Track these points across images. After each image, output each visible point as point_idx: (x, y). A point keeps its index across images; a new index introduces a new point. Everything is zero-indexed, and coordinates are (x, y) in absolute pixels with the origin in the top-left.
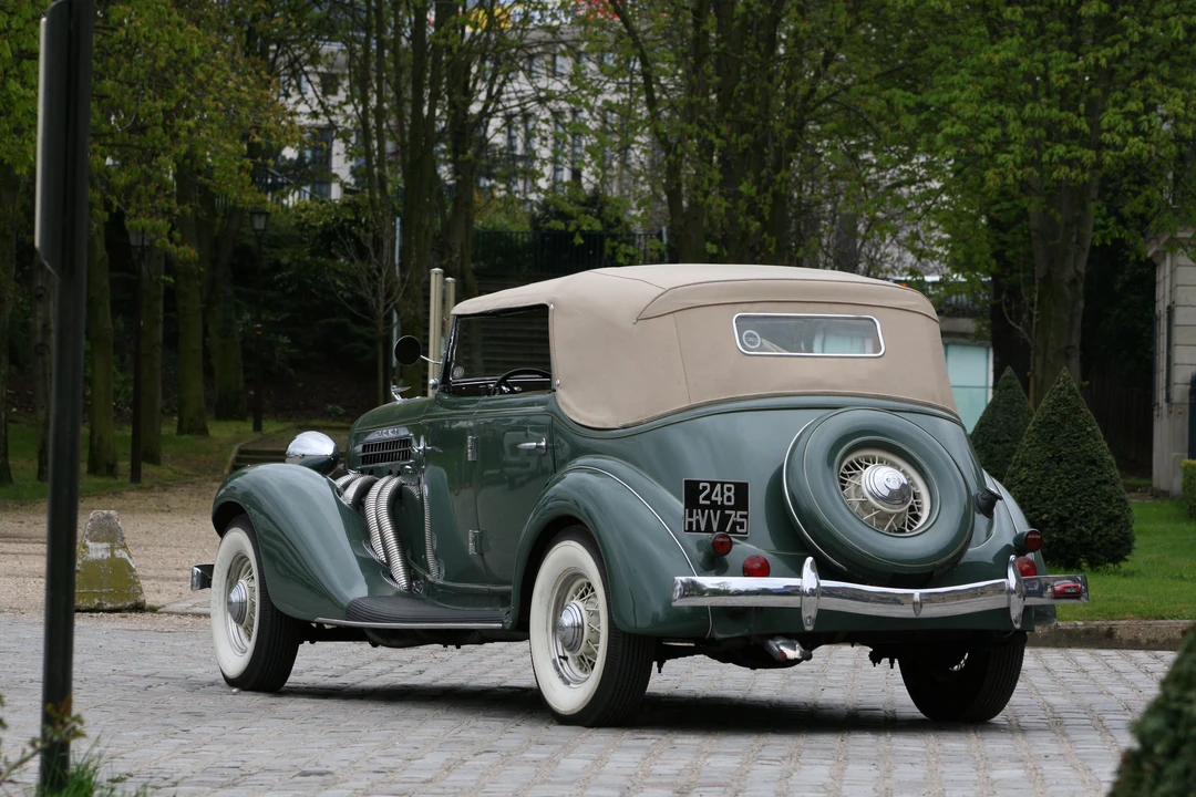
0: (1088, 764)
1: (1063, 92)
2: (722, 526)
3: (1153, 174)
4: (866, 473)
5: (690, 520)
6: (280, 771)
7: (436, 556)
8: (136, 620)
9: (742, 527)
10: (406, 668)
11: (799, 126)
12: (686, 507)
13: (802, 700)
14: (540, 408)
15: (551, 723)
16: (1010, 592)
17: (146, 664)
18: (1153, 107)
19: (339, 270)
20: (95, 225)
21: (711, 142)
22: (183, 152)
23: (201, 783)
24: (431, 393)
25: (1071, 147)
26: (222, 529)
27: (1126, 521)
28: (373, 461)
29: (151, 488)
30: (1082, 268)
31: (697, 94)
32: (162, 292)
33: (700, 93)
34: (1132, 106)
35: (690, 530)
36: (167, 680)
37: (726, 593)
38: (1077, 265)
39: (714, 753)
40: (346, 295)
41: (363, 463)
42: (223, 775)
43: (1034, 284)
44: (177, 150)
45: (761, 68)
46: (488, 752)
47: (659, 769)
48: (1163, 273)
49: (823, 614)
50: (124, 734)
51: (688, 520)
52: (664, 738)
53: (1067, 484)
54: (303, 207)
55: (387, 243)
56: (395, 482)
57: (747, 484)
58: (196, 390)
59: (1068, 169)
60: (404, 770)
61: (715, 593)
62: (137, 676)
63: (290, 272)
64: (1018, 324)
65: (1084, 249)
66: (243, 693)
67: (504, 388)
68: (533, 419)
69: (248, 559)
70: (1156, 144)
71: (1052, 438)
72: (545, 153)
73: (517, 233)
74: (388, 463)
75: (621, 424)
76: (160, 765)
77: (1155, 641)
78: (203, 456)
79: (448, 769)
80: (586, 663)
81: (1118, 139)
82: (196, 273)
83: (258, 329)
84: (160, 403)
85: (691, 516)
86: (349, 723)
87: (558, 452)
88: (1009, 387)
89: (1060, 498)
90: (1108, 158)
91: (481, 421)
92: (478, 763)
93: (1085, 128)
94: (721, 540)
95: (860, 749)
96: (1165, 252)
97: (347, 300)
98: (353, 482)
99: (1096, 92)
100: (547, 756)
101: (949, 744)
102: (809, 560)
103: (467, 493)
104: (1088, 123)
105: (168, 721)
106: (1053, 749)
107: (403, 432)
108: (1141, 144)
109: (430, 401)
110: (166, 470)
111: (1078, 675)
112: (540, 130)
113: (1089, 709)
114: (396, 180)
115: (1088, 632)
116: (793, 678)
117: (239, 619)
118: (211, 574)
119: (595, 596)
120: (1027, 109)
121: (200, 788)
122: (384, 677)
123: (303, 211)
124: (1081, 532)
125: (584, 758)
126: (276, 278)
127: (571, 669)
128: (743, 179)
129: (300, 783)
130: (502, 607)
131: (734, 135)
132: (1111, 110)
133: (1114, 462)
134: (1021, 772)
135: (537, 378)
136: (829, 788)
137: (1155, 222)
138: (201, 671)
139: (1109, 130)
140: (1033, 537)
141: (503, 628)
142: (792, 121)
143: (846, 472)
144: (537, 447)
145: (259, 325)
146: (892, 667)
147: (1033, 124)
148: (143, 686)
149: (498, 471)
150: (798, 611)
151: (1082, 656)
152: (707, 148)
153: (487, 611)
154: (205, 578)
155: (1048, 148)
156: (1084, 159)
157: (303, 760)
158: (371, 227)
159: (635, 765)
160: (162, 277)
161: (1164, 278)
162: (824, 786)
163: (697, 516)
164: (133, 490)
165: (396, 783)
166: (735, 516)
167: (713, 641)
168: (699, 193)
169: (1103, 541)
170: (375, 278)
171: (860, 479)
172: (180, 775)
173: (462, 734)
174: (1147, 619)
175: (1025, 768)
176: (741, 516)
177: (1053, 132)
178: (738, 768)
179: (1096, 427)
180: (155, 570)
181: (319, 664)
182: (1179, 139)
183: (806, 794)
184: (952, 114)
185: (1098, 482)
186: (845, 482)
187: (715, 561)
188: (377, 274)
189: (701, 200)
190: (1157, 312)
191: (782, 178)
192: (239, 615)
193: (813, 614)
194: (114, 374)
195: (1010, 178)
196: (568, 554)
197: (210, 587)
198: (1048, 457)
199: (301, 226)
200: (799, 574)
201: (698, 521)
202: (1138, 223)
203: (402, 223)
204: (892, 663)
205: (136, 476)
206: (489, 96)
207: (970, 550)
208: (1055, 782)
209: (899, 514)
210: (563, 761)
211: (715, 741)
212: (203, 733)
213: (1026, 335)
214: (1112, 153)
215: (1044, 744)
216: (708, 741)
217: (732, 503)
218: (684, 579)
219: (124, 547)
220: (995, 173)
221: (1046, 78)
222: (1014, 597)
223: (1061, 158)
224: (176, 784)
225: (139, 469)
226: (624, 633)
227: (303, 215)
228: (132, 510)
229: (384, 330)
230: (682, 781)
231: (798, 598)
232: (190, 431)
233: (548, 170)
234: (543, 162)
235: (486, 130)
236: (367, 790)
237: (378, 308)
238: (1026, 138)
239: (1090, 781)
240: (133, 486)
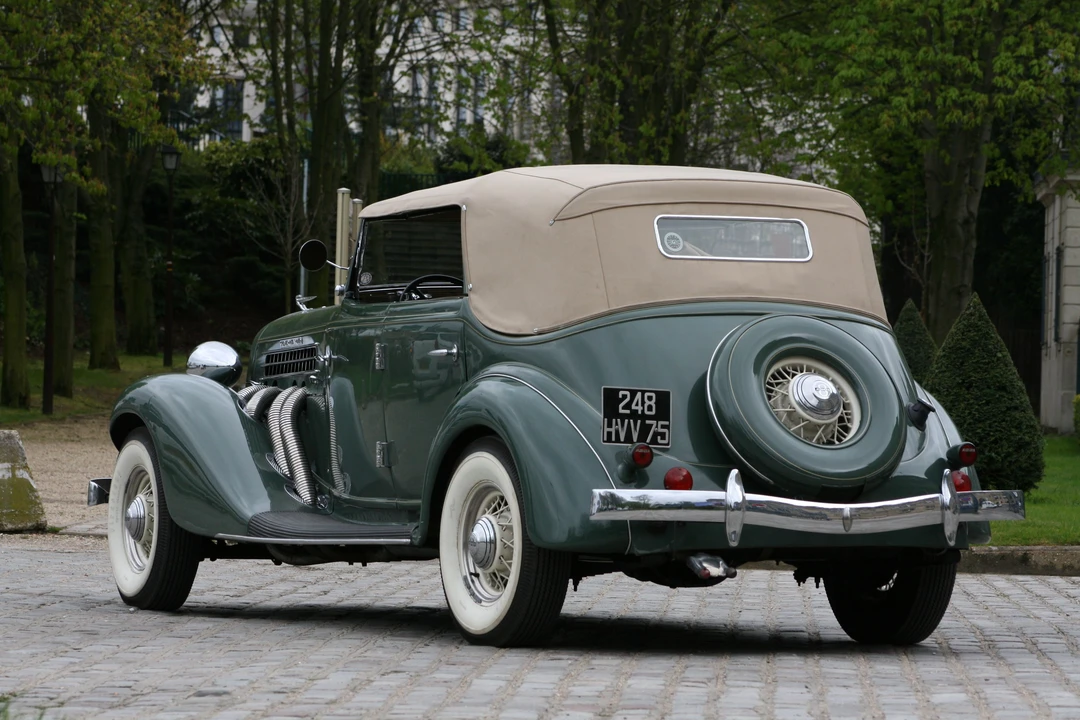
0: (1031, 688)
1: (958, 38)
2: (642, 437)
3: (1044, 117)
4: (794, 382)
5: (609, 430)
6: (174, 691)
7: (342, 471)
8: (37, 542)
9: (663, 438)
10: (310, 588)
11: (698, 68)
12: (605, 417)
13: (721, 622)
14: (451, 314)
15: (461, 643)
16: (944, 507)
17: (42, 583)
18: (1045, 51)
19: (249, 210)
20: (9, 161)
21: (612, 83)
22: (92, 86)
23: (89, 703)
24: (338, 301)
25: (965, 91)
26: (120, 443)
27: (1037, 448)
28: (277, 372)
29: (62, 420)
30: (974, 208)
31: (599, 37)
32: (75, 228)
33: (602, 35)
34: (1023, 50)
35: (609, 440)
36: (61, 598)
37: (646, 507)
38: (969, 206)
39: (635, 675)
40: (256, 234)
41: (267, 375)
42: (113, 695)
43: (925, 226)
44: (85, 83)
45: (661, 11)
46: (396, 672)
47: (577, 690)
48: (1052, 216)
49: (748, 530)
50: (11, 652)
51: (607, 430)
52: (581, 659)
53: (977, 410)
54: (213, 149)
55: (294, 181)
56: (299, 392)
57: (668, 393)
58: (108, 324)
59: (960, 112)
60: (306, 690)
61: (634, 506)
62: (31, 594)
63: (201, 212)
64: (909, 265)
65: (976, 190)
66: (140, 611)
67: (414, 295)
68: (444, 325)
69: (147, 473)
70: (1046, 87)
71: (962, 364)
72: (449, 97)
73: (422, 176)
74: (292, 374)
75: (536, 330)
76: (47, 684)
77: (1071, 567)
78: (114, 389)
79: (354, 690)
80: (498, 580)
81: (1010, 83)
82: (108, 210)
83: (169, 266)
84: (72, 338)
85: (610, 425)
86: (249, 642)
87: (471, 359)
88: (909, 320)
89: (970, 424)
90: (1000, 101)
91: (389, 328)
92: (385, 683)
93: (979, 72)
94: (641, 451)
95: (788, 671)
96: (1054, 195)
97: (257, 238)
98: (255, 392)
99: (989, 36)
100: (458, 676)
101: (882, 667)
102: (735, 472)
103: (375, 407)
104: (980, 67)
105: (59, 639)
106: (991, 672)
107: (308, 341)
108: (1032, 87)
109: (336, 308)
110: (78, 402)
111: (998, 599)
112: (444, 74)
113: (1021, 632)
114: (305, 123)
115: (1003, 557)
116: (708, 600)
117: (137, 535)
118: (108, 489)
119: (508, 510)
120: (921, 53)
121: (88, 709)
122: (290, 597)
123: (214, 152)
124: (991, 458)
125: (498, 679)
126: (186, 217)
127: (483, 587)
128: (643, 119)
129: (195, 703)
130: (410, 522)
131: (635, 77)
132: (1003, 54)
133: (1024, 388)
134: (963, 697)
135: (448, 285)
136: (761, 712)
137: (1043, 164)
138: (98, 590)
139: (1003, 73)
140: (967, 450)
141: (411, 544)
142: (692, 62)
143: (773, 381)
144: (448, 354)
145: (170, 263)
146: (817, 587)
147: (927, 67)
148: (36, 604)
149: (406, 385)
150: (722, 526)
151: (1000, 581)
152: (608, 88)
153: (394, 526)
154: (102, 493)
155: (941, 91)
156: (977, 102)
157: (200, 680)
158: (280, 167)
159: (552, 686)
160: (75, 214)
161: (1053, 220)
162: (755, 710)
163: (617, 424)
164: (44, 421)
165: (298, 703)
166: (656, 426)
167: (632, 557)
168: (600, 133)
169: (1013, 467)
170: (283, 215)
171: (787, 388)
172: (68, 695)
173: (368, 654)
174: (1063, 544)
175: (966, 692)
176: (663, 427)
177: (947, 77)
178: (662, 691)
179: (1007, 353)
180: (60, 494)
181: (220, 583)
182: (1068, 83)
183: (739, 718)
184: (849, 57)
185: (1008, 409)
186: (772, 391)
187: (635, 473)
188: (285, 211)
189: (601, 139)
190: (1046, 253)
191: (682, 118)
192: (137, 530)
193: (738, 529)
194: (28, 309)
195: (905, 121)
196: (481, 465)
197: (107, 502)
198: (959, 384)
199: (211, 167)
200: (723, 487)
201: (617, 432)
202: (1028, 166)
203: (310, 166)
204: (817, 582)
205: (47, 408)
206: (396, 41)
207: (901, 464)
208: (1001, 707)
209: (828, 425)
210: (476, 681)
211: (634, 663)
212: (95, 652)
213: (918, 277)
214: (1003, 96)
215: (981, 668)
216: (627, 662)
217: (653, 413)
218: (602, 491)
219: (26, 467)
220: (890, 116)
221: (940, 22)
222: (948, 513)
223: (954, 102)
224: (62, 704)
225: (51, 403)
226: (539, 549)
227: (214, 157)
228: (43, 440)
229: (292, 266)
230: (603, 703)
231: (722, 513)
232: (102, 365)
233: (451, 113)
234: (447, 105)
235: (392, 74)
236: (266, 711)
237: (286, 244)
238: (920, 81)
239: (1038, 705)
240: (45, 417)
